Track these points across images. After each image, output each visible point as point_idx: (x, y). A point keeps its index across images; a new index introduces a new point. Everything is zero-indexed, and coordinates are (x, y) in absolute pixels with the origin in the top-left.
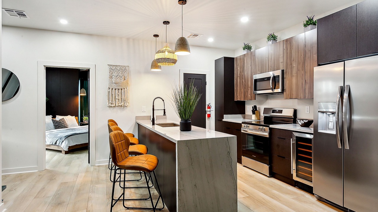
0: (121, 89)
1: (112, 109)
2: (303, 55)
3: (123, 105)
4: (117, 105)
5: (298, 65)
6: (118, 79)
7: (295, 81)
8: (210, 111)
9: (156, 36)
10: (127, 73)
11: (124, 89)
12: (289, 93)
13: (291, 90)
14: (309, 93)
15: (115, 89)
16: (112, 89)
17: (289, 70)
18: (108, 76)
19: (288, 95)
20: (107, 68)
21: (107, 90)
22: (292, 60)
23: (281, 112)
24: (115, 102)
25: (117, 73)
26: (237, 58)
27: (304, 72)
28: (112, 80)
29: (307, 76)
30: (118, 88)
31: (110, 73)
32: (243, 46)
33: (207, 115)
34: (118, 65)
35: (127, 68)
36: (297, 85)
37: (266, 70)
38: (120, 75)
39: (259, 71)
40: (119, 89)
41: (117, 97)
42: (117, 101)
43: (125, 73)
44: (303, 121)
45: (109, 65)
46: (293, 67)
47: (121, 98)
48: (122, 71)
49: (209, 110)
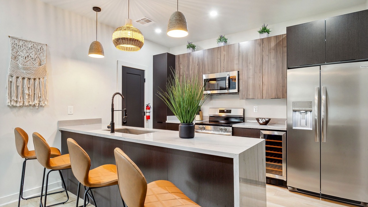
0: (35, 79)
1: (15, 110)
2: (261, 59)
3: (37, 105)
4: (26, 104)
5: (255, 68)
6: (28, 62)
7: (252, 82)
8: (150, 112)
9: (97, 9)
10: (45, 55)
11: (39, 79)
12: (245, 93)
13: (247, 91)
14: (266, 94)
15: (24, 78)
16: (18, 78)
17: (245, 72)
18: (10, 56)
19: (244, 96)
20: (9, 41)
21: (7, 79)
22: (249, 63)
23: (229, 111)
24: (22, 99)
25: (27, 52)
26: (179, 56)
27: (261, 74)
28: (18, 62)
29: (265, 78)
30: (29, 76)
31: (13, 50)
32: (187, 44)
33: (145, 117)
34: (28, 39)
35: (45, 48)
36: (254, 86)
37: (218, 70)
38: (33, 57)
39: (209, 71)
40: (30, 79)
41: (26, 91)
42: (27, 97)
43: (41, 55)
44: (265, 119)
45: (13, 38)
46: (250, 69)
47: (35, 94)
48: (36, 51)
49: (148, 111)
